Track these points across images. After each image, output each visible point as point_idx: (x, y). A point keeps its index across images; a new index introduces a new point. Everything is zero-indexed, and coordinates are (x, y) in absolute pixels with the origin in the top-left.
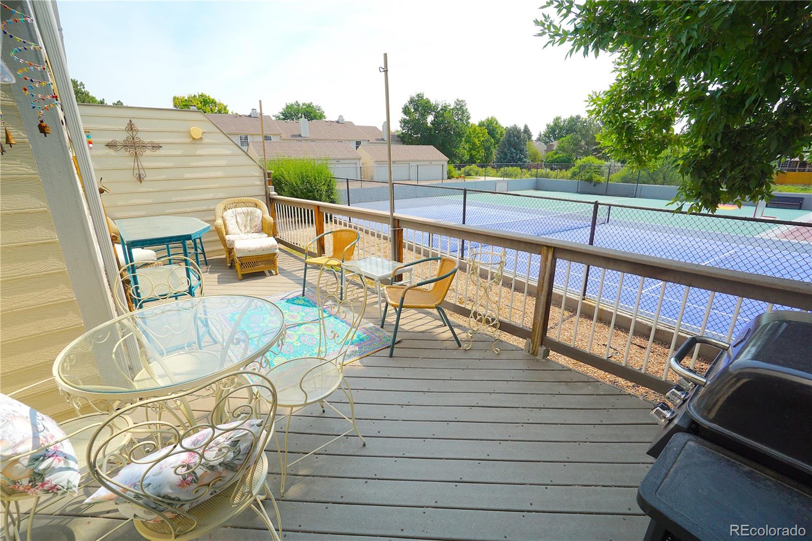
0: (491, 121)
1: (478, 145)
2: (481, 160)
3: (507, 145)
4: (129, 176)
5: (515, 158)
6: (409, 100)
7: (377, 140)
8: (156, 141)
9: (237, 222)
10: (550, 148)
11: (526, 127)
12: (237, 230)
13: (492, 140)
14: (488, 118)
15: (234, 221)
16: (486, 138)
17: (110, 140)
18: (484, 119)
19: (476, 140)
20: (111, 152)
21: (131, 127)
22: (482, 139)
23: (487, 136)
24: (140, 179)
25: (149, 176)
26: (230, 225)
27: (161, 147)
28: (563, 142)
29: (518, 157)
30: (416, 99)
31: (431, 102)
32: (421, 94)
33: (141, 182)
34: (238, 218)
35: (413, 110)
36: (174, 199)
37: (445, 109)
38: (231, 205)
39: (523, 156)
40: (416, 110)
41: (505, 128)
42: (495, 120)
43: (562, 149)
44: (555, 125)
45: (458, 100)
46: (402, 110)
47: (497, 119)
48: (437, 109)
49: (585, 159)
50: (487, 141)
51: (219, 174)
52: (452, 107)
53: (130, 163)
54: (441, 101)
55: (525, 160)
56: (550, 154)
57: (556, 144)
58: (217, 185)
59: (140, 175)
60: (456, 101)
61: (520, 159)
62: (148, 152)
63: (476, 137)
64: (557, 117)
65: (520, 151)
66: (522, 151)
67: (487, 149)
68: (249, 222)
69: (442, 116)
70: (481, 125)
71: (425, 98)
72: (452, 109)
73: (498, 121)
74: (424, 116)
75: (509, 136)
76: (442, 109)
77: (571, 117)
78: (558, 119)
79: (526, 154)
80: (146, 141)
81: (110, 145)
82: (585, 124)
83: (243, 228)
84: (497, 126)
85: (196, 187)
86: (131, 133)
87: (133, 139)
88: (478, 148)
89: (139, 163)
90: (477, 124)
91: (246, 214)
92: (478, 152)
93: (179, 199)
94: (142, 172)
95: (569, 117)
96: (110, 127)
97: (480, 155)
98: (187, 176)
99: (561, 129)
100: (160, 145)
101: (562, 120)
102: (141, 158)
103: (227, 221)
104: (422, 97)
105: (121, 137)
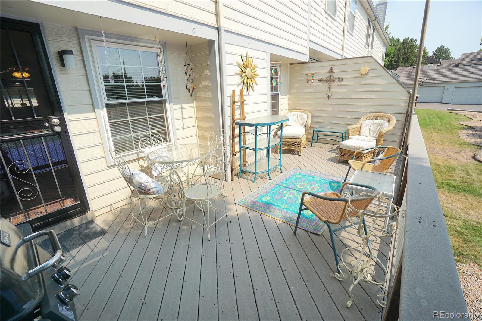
4: (325, 96)
8: (341, 77)
9: (370, 129)
12: (368, 134)
15: (368, 128)
17: (320, 78)
20: (320, 84)
21: (331, 71)
24: (329, 97)
25: (333, 96)
26: (363, 129)
27: (343, 80)
33: (328, 99)
34: (372, 126)
36: (342, 110)
38: (372, 117)
51: (373, 96)
53: (326, 89)
58: (370, 104)
59: (329, 96)
62: (336, 83)
68: (378, 130)
80: (336, 77)
81: (320, 81)
83: (372, 134)
85: (356, 104)
86: (330, 73)
87: (331, 77)
89: (330, 89)
91: (378, 125)
93: (345, 110)
94: (330, 94)
96: (322, 71)
98: (353, 97)
100: (343, 79)
102: (332, 87)
103: (362, 127)
105: (325, 77)
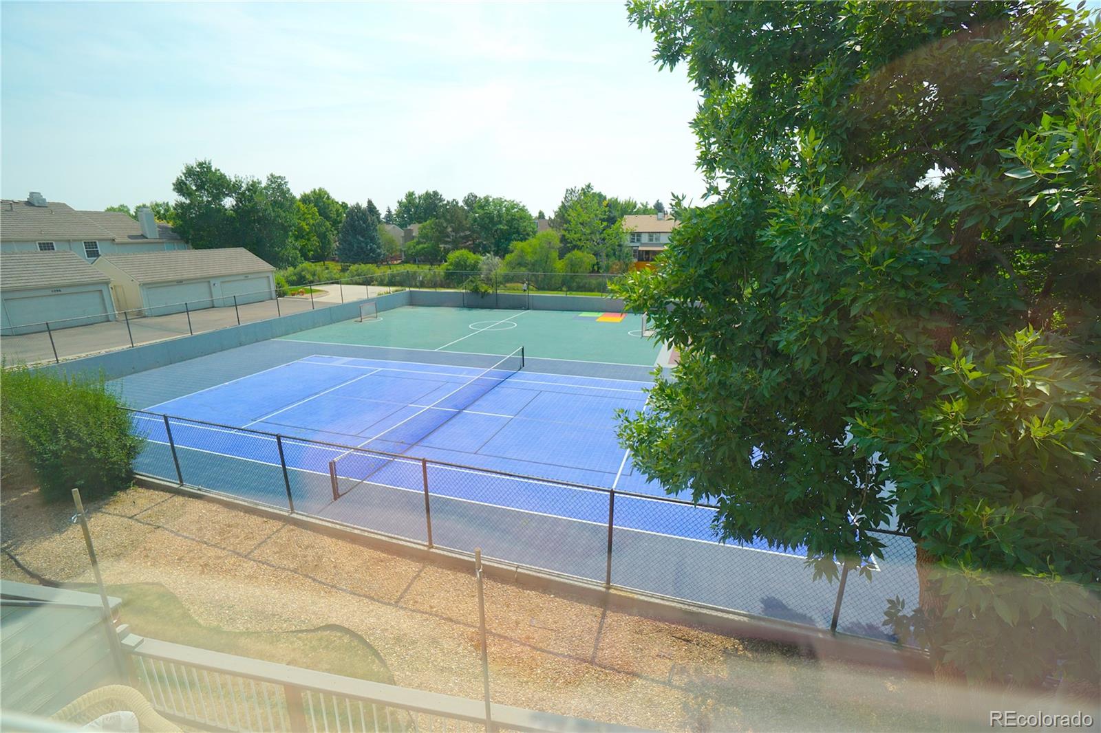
0: (320, 195)
1: (308, 230)
2: (315, 251)
3: (350, 231)
5: (365, 249)
6: (185, 171)
7: (130, 237)
10: (408, 236)
11: (370, 203)
13: (328, 223)
14: (315, 190)
16: (318, 221)
18: (308, 192)
19: (303, 224)
22: (312, 222)
23: (319, 218)
28: (425, 228)
29: (369, 248)
30: (198, 169)
31: (228, 177)
32: (205, 164)
35: (194, 188)
37: (253, 187)
39: (375, 246)
40: (200, 187)
41: (340, 203)
42: (326, 193)
43: (425, 237)
44: (409, 202)
45: (272, 175)
46: (172, 187)
47: (328, 192)
48: (240, 189)
49: (457, 253)
50: (320, 225)
52: (263, 185)
54: (244, 177)
55: (379, 251)
56: (411, 243)
57: (415, 228)
60: (270, 177)
61: (372, 250)
63: (302, 218)
64: (409, 192)
65: (371, 240)
66: (373, 239)
67: (323, 237)
69: (251, 199)
70: (305, 199)
71: (213, 169)
72: (265, 188)
73: (331, 195)
74: (217, 197)
75: (352, 219)
76: (248, 189)
77: (427, 193)
78: (410, 195)
79: (380, 243)
82: (448, 207)
84: (330, 201)
88: (308, 234)
90: (298, 197)
92: (309, 240)
95: (423, 192)
97: (312, 245)
99: (417, 207)
101: (417, 196)
104: (209, 168)
